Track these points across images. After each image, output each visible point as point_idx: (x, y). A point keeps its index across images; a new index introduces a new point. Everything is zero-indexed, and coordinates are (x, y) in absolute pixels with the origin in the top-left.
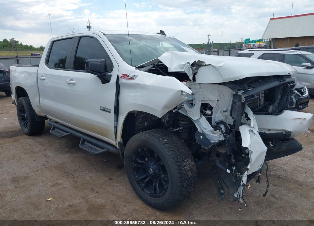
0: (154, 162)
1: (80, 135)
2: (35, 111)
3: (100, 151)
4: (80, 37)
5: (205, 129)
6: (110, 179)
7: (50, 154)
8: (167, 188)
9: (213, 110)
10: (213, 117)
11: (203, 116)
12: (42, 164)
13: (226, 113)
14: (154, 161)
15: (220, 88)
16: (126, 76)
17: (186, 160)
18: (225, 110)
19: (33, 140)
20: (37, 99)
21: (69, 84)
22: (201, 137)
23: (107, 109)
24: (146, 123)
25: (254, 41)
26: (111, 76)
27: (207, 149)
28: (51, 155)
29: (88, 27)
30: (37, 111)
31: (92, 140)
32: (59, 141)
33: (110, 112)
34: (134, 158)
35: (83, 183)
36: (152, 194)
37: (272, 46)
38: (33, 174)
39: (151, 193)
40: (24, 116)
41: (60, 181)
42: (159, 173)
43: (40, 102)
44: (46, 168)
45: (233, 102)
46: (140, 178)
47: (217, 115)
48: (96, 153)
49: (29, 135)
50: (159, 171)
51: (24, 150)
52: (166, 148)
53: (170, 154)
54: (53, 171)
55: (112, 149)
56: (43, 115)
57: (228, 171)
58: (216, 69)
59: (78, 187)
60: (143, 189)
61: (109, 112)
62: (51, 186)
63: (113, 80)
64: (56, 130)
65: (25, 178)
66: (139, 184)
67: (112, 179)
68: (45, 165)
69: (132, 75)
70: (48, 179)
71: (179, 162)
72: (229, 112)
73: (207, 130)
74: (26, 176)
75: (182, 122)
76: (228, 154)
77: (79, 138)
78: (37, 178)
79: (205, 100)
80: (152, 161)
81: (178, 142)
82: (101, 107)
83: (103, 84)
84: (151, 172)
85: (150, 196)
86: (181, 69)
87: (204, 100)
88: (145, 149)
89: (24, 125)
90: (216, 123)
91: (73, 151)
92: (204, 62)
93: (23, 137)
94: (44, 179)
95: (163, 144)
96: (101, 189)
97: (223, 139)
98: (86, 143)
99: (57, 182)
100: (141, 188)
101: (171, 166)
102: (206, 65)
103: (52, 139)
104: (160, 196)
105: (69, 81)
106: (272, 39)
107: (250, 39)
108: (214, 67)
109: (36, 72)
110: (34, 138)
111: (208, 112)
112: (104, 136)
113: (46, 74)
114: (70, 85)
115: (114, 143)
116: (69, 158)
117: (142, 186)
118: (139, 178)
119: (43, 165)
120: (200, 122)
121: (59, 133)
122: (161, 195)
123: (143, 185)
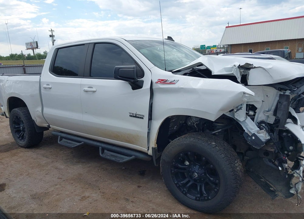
0: (198, 167)
1: (98, 144)
2: (35, 121)
3: (126, 159)
4: (95, 43)
5: (252, 129)
6: (139, 187)
7: (61, 165)
8: (218, 190)
9: (256, 111)
10: (256, 117)
11: (248, 117)
12: (57, 178)
13: (269, 113)
14: (197, 165)
15: (265, 89)
16: (163, 81)
17: (236, 162)
18: (267, 110)
19: (33, 152)
20: (40, 109)
21: (87, 91)
22: (253, 138)
23: (139, 115)
24: (175, 127)
25: (209, 47)
26: (143, 82)
27: (258, 148)
28: (62, 167)
29: (50, 36)
30: (38, 122)
31: (114, 148)
32: (62, 151)
33: (143, 118)
34: (174, 163)
35: (112, 194)
36: (198, 199)
37: (229, 51)
38: (52, 189)
39: (196, 198)
40: (19, 127)
41: (87, 194)
42: (205, 176)
43: (44, 112)
44: (64, 181)
45: (279, 102)
46: (182, 183)
47: (260, 116)
48: (123, 161)
49: (26, 148)
50: (205, 174)
51: (28, 164)
52: (217, 152)
53: (223, 156)
54: (72, 183)
55: (141, 156)
56: (46, 125)
57: (280, 169)
58: (266, 70)
59: (110, 199)
60: (185, 194)
61: (141, 118)
62: (80, 200)
63: (146, 86)
64: (64, 140)
65: (46, 194)
66: (180, 190)
67: (141, 187)
68: (61, 179)
69: (170, 80)
70: (72, 193)
71: (232, 164)
72: (271, 112)
73: (253, 130)
74: (46, 191)
75: (218, 124)
76: (276, 152)
77: (97, 148)
78: (59, 193)
79: (251, 101)
80: (195, 165)
81: (225, 144)
82: (130, 113)
83: (133, 90)
84: (196, 176)
85: (196, 200)
86: (227, 71)
87: (249, 101)
88: (189, 153)
89: (20, 137)
90: (258, 123)
91: (84, 161)
92: (253, 64)
93: (20, 150)
94: (67, 193)
95: (214, 147)
96: (135, 198)
97: (269, 138)
98: (105, 151)
99: (84, 196)
100: (183, 193)
101: (225, 168)
102: (255, 67)
103: (54, 150)
104: (208, 199)
105: (86, 89)
106: (229, 45)
107: (205, 45)
108: (264, 69)
109: (38, 80)
110: (33, 150)
111: (251, 113)
112: (131, 143)
113: (52, 83)
114: (89, 93)
115: (145, 149)
116: (84, 168)
117: (184, 191)
118: (180, 183)
119: (59, 178)
120: (246, 123)
121: (69, 143)
122: (210, 198)
123: (185, 189)
